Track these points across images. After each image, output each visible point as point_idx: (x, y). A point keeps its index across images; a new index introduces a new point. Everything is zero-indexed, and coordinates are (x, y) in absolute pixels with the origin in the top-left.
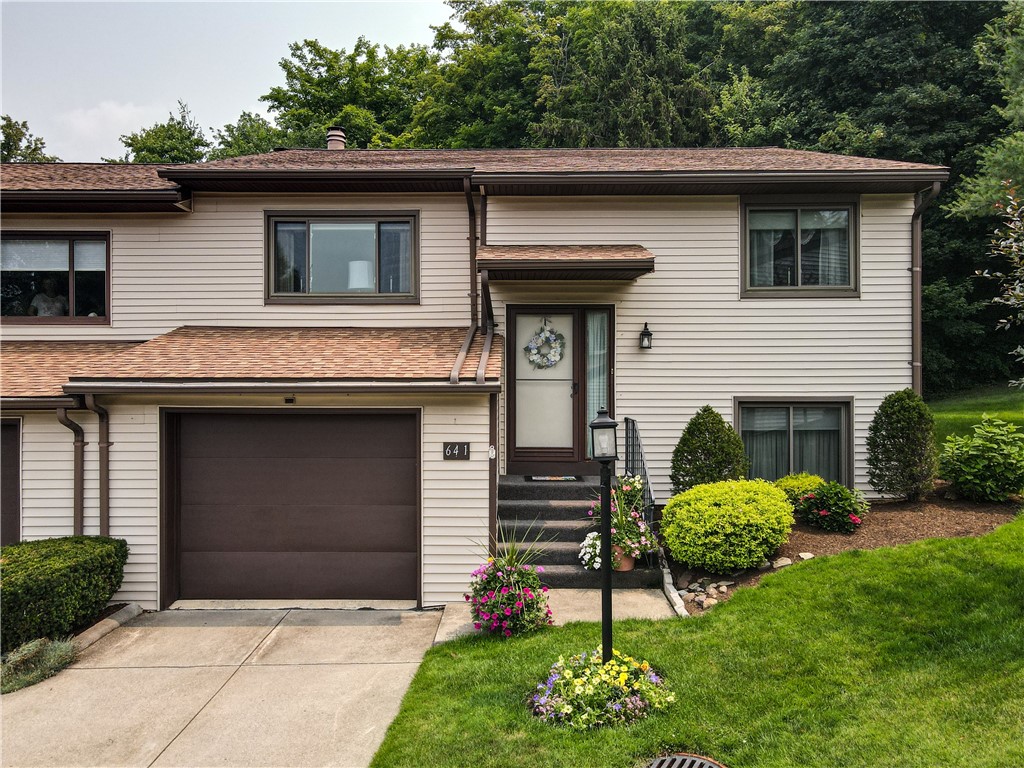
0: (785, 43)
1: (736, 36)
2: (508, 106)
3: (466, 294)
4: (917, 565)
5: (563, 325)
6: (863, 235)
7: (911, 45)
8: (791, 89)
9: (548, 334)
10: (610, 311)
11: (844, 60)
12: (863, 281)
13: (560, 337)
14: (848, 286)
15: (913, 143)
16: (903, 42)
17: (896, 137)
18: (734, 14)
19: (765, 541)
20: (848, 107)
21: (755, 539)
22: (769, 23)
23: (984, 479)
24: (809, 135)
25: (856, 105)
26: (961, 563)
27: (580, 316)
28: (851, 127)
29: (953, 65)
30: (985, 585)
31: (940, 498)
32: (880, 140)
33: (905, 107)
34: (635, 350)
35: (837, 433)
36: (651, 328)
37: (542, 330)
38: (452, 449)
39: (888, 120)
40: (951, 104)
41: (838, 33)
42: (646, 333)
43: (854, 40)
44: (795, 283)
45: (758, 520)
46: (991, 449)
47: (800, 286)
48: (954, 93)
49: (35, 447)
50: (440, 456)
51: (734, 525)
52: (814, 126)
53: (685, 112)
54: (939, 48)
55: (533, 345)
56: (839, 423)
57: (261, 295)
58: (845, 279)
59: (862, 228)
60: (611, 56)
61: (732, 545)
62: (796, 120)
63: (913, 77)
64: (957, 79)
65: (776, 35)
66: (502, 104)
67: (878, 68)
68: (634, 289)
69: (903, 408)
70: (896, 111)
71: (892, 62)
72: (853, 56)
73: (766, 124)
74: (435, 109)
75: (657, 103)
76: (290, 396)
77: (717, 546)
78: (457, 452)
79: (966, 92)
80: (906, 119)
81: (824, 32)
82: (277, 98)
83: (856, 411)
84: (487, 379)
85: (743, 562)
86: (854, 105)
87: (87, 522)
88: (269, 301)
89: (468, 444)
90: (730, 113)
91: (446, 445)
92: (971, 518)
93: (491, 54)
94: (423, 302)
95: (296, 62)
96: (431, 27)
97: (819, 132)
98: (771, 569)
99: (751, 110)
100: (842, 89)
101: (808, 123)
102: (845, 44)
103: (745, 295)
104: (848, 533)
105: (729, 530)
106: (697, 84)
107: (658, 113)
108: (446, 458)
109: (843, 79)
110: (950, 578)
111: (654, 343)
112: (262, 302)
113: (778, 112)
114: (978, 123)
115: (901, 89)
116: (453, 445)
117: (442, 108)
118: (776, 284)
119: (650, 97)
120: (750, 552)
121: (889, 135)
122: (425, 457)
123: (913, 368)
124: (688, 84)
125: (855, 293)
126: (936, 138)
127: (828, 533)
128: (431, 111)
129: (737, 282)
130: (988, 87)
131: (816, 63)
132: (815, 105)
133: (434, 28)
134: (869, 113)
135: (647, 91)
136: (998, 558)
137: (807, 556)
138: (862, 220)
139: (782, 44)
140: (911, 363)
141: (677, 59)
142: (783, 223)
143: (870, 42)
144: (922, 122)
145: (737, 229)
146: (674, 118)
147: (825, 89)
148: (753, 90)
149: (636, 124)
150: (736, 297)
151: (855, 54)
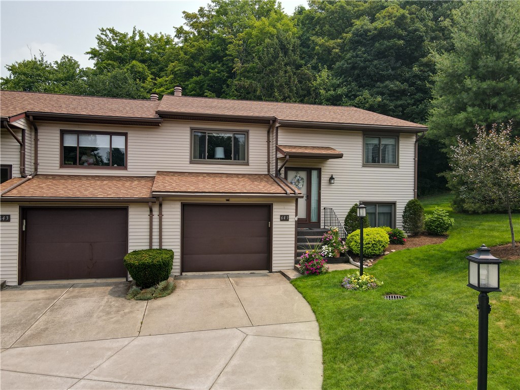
0: (340, 56)
1: (321, 52)
2: (216, 70)
3: (266, 162)
4: (427, 251)
5: (303, 175)
6: (400, 147)
7: (390, 65)
8: (343, 76)
9: (298, 178)
10: (319, 171)
11: (365, 68)
12: (400, 162)
13: (302, 179)
14: (395, 164)
15: (391, 104)
16: (387, 64)
17: (385, 101)
18: (320, 42)
19: (383, 246)
20: (366, 86)
21: (380, 245)
22: (334, 48)
23: (437, 227)
24: (351, 96)
25: (370, 86)
26: (438, 250)
27: (309, 171)
28: (369, 96)
29: (405, 74)
30: (448, 255)
31: (423, 234)
32: (379, 102)
33: (388, 90)
34: (328, 184)
35: (391, 214)
36: (334, 177)
37: (296, 176)
38: (283, 217)
39: (382, 94)
40: (404, 90)
41: (363, 57)
42: (332, 178)
43: (369, 61)
44: (379, 162)
45: (382, 239)
46: (440, 218)
47: (381, 163)
48: (405, 86)
49: (134, 217)
50: (279, 220)
51: (375, 241)
52: (353, 93)
53: (300, 82)
54: (399, 67)
55: (293, 182)
56: (391, 210)
57: (188, 160)
58: (394, 161)
59: (400, 144)
60: (270, 55)
61: (374, 247)
62: (346, 90)
63: (391, 78)
64: (406, 80)
65: (337, 53)
66: (213, 69)
67: (378, 73)
68: (328, 163)
69: (415, 205)
70: (385, 91)
71: (383, 71)
72: (369, 67)
73: (334, 90)
74: (179, 68)
75: (290, 78)
76: (228, 198)
77: (370, 248)
78: (285, 218)
79: (410, 86)
80: (388, 94)
81: (357, 56)
82: (94, 54)
83: (397, 206)
84: (299, 194)
85: (377, 252)
86: (368, 86)
87: (153, 244)
88: (191, 162)
89: (288, 216)
90: (320, 85)
91: (281, 216)
92: (435, 239)
93: (207, 45)
94: (250, 164)
95: (103, 37)
96: (174, 27)
97: (355, 96)
98: (384, 255)
99: (329, 84)
100: (364, 79)
101: (350, 91)
102: (365, 62)
103: (364, 166)
104: (403, 244)
105: (374, 242)
106: (306, 71)
107: (290, 82)
108: (281, 220)
109: (364, 75)
110: (438, 254)
111: (335, 182)
112: (189, 163)
113: (339, 86)
114: (413, 98)
115: (387, 82)
116: (283, 216)
117: (184, 68)
118: (372, 162)
119: (287, 75)
120: (379, 249)
121: (383, 100)
122: (274, 220)
123: (414, 192)
124: (302, 70)
125: (397, 166)
126: (399, 103)
127: (396, 244)
128: (178, 69)
129: (361, 161)
130: (418, 85)
131: (354, 68)
132: (353, 84)
133: (176, 28)
134: (375, 90)
135: (286, 72)
136: (448, 249)
137: (394, 251)
138: (400, 142)
139: (339, 58)
140: (414, 190)
141: (297, 59)
142: (376, 141)
143: (376, 62)
144: (394, 96)
145: (361, 143)
146: (296, 84)
147: (357, 79)
148: (328, 76)
149: (281, 86)
150: (361, 167)
151: (369, 66)
